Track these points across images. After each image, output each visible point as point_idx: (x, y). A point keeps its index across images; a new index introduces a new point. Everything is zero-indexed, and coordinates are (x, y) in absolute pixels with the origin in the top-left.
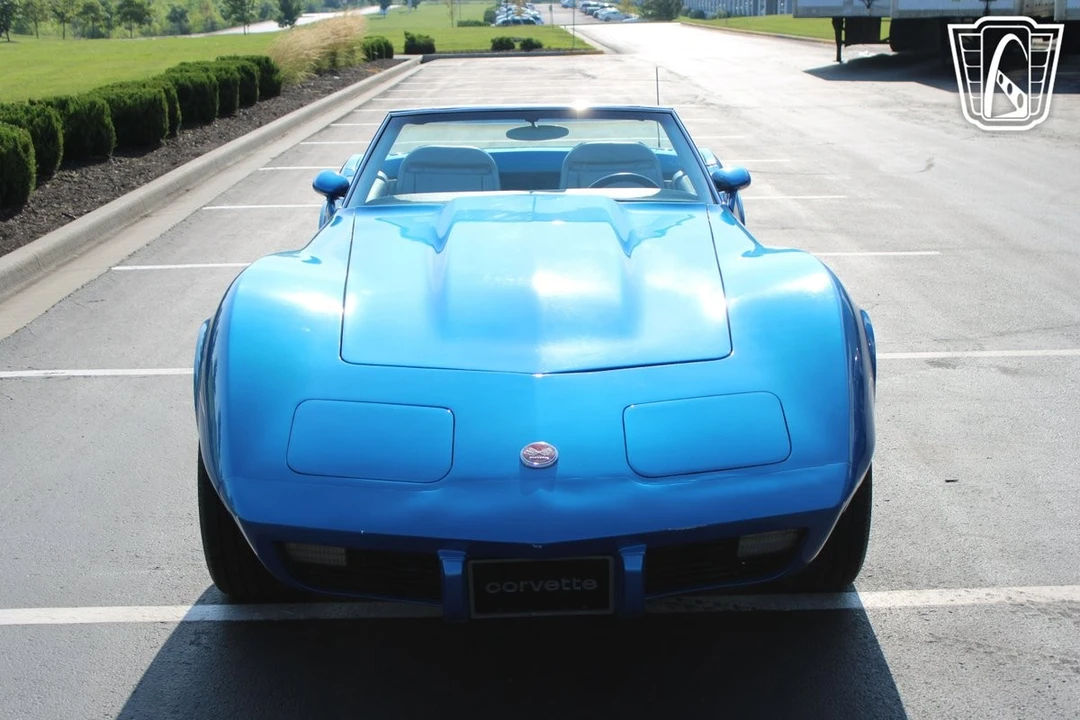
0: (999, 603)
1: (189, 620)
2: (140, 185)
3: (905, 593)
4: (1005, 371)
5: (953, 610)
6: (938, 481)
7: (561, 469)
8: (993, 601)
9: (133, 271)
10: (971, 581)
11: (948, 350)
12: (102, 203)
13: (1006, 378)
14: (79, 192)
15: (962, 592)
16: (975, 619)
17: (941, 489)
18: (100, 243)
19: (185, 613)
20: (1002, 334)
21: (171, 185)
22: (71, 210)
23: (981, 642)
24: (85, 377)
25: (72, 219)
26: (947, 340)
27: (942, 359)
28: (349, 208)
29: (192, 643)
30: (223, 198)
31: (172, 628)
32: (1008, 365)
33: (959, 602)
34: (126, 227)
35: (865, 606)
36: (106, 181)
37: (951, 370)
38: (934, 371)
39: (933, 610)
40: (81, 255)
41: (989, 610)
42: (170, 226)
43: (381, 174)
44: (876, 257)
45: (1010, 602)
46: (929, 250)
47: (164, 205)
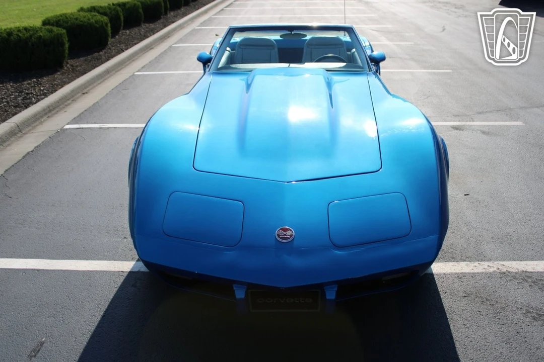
0: (494, 272)
1: (133, 270)
2: (151, 35)
3: (451, 264)
4: (484, 133)
5: (473, 275)
6: (461, 195)
7: (295, 243)
8: (491, 270)
9: (141, 75)
10: (480, 257)
11: (459, 121)
12: (136, 44)
13: (485, 137)
14: (128, 39)
15: (476, 264)
16: (484, 282)
17: (463, 199)
18: (133, 61)
19: (132, 265)
20: (480, 113)
21: (162, 36)
22: (124, 47)
23: (488, 297)
24: (115, 128)
25: (123, 51)
26: (458, 116)
27: (457, 126)
28: (210, 72)
29: (133, 286)
30: (181, 41)
31: (126, 274)
32: (484, 129)
33: (476, 271)
34: (144, 54)
35: (433, 272)
36: (139, 34)
37: (461, 132)
38: (455, 132)
39: (464, 275)
40: (125, 66)
41: (490, 276)
42: (159, 53)
43: (228, 49)
44: (427, 72)
45: (498, 271)
46: (447, 69)
47: (159, 43)
